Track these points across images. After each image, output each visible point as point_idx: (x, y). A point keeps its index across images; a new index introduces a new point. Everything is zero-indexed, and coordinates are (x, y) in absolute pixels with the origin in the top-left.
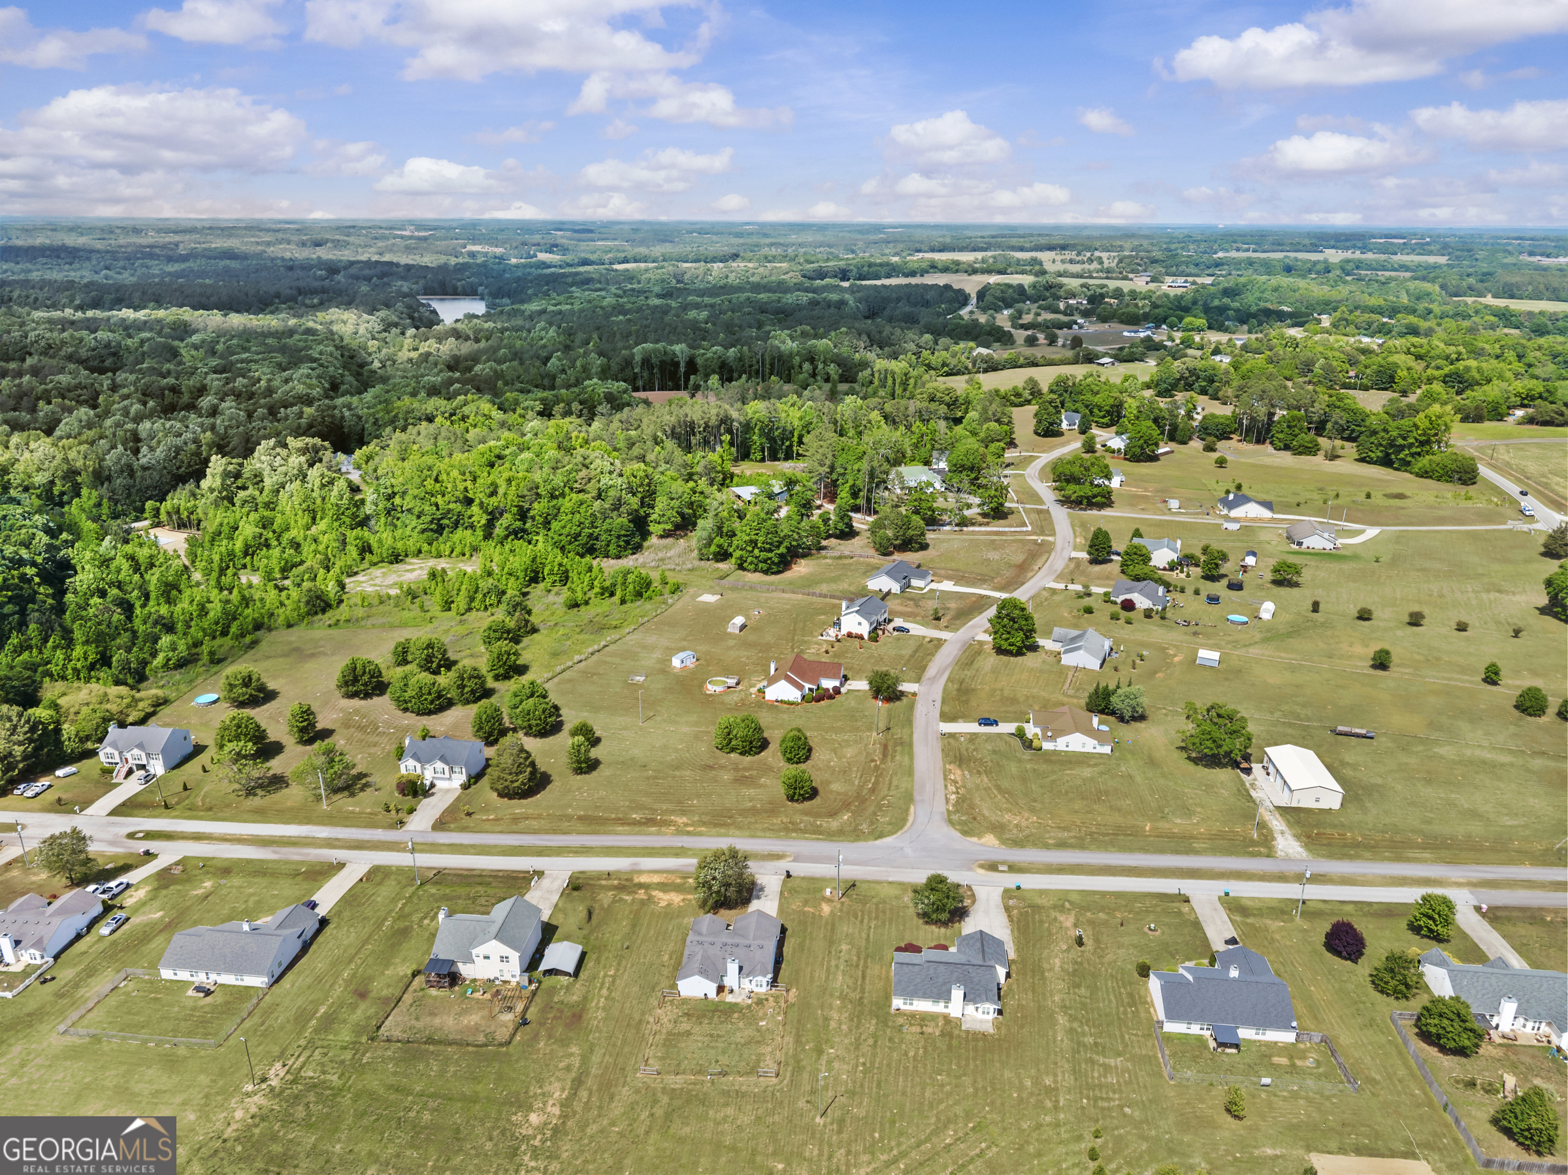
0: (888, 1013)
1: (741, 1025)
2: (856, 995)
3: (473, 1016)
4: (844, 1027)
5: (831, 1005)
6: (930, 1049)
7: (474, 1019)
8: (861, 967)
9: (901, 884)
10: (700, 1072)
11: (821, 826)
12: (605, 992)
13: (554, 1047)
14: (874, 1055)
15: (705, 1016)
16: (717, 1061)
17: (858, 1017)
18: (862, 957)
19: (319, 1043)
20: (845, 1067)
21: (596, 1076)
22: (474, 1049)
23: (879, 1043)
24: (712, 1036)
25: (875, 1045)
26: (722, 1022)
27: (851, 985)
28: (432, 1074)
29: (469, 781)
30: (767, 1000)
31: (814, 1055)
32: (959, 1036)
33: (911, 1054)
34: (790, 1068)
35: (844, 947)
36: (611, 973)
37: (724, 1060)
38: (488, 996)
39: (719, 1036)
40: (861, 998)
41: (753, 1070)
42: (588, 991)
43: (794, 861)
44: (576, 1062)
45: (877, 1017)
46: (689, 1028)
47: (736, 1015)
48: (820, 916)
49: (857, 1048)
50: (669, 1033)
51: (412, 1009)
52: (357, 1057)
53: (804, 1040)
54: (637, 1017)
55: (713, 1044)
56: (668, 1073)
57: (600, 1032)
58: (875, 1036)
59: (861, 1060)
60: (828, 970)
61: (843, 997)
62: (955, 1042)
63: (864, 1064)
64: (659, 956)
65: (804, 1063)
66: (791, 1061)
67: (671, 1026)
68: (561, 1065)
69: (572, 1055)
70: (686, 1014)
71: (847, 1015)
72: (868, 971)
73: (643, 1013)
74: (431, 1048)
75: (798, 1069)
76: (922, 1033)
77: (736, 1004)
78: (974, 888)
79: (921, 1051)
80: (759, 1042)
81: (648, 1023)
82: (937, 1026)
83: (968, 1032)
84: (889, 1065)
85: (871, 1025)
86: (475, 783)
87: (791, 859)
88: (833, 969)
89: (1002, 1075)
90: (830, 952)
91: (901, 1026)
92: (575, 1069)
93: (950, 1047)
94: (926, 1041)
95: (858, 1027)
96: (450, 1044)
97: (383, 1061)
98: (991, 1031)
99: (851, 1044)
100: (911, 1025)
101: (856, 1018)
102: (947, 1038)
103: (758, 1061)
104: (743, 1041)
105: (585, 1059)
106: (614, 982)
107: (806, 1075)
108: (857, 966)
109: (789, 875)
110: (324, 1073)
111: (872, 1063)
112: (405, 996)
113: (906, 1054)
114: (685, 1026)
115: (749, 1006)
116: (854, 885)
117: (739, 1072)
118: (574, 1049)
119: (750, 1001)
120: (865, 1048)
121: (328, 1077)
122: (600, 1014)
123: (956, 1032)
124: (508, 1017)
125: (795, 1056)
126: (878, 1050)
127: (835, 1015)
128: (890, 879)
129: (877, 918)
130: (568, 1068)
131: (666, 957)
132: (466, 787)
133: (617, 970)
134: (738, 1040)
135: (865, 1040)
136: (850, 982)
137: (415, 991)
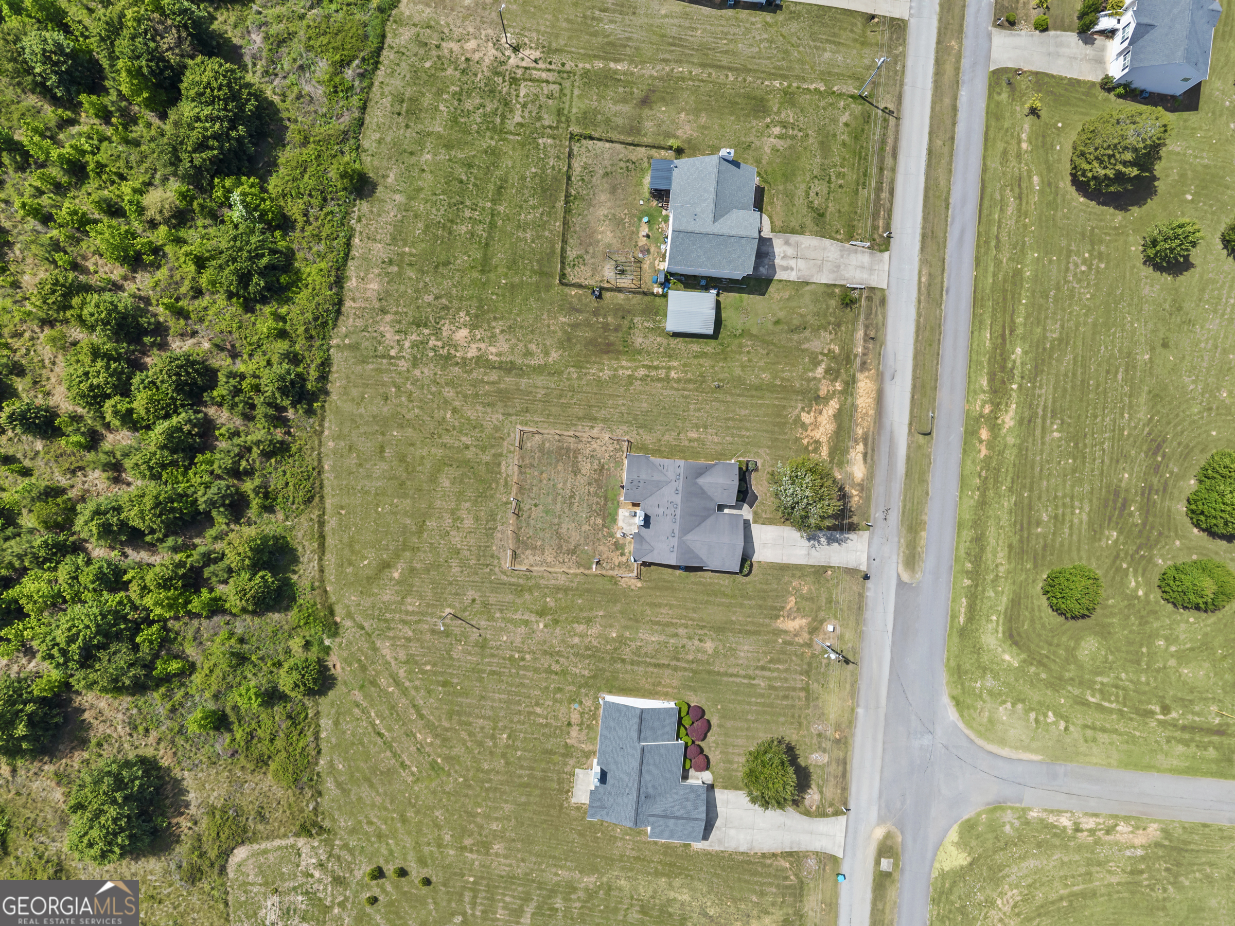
0: (599, 690)
1: (586, 527)
2: (626, 653)
3: (610, 235)
4: (576, 640)
5: (611, 626)
6: (546, 730)
7: (606, 235)
8: (673, 663)
9: (851, 723)
10: (521, 489)
11: (989, 621)
12: (642, 372)
13: (560, 334)
14: (536, 670)
15: (600, 487)
16: (536, 505)
17: (593, 656)
18: (694, 666)
19: (567, 84)
20: (519, 639)
21: (517, 384)
22: (558, 250)
23: (553, 677)
24: (571, 497)
25: (549, 671)
26: (590, 506)
27: (644, 650)
28: (523, 216)
29: (1119, 85)
30: (622, 554)
31: (537, 607)
32: (565, 764)
33: (538, 710)
34: (521, 581)
35: (709, 646)
36: (673, 374)
37: (537, 513)
38: (643, 241)
39: (571, 504)
40: (623, 661)
41: (521, 545)
42: (648, 353)
43: (901, 584)
44: (537, 360)
45: (594, 677)
46: (584, 472)
47: (599, 521)
48: (777, 617)
49: (545, 653)
50: (577, 452)
51: (622, 164)
52: (549, 130)
53: (560, 596)
54: (602, 413)
55: (559, 498)
56: (522, 458)
57: (579, 378)
58: (564, 672)
59: (528, 657)
60: (669, 624)
61: (621, 641)
62: (556, 758)
63: (523, 659)
64: (697, 427)
65: (527, 596)
66: (531, 583)
67: (587, 452)
68: (533, 347)
69: (547, 354)
70: (603, 467)
71: (595, 643)
72: (668, 672)
73: (605, 420)
74: (560, 204)
75: (519, 590)
76: (569, 724)
77: (614, 520)
78: (842, 819)
79: (544, 721)
80: (560, 547)
81: (592, 427)
82: (580, 742)
83: (572, 774)
84: (522, 685)
85: (581, 669)
86: (1119, 96)
87: (905, 577)
88: (672, 630)
89: (506, 802)
90: (702, 627)
91: (581, 703)
92: (526, 362)
93: (550, 752)
94: (560, 728)
95: (576, 655)
96: (565, 223)
97: (540, 159)
98: (574, 800)
99: (552, 646)
100: (582, 714)
101: (591, 653)
102: (562, 751)
103: (534, 548)
104: (563, 531)
105: (539, 370)
106: (659, 380)
107: (510, 597)
108: (678, 660)
109: (866, 577)
110: (524, 106)
111: (525, 668)
112: (643, 149)
113: (537, 704)
114: (586, 467)
115: (612, 535)
116: (847, 662)
117: (520, 528)
118: (554, 355)
119: (619, 535)
120: (546, 661)
121: (518, 113)
122: (606, 374)
123: (572, 762)
124: (608, 272)
125: (538, 586)
126: (544, 675)
127: (594, 631)
128: (860, 711)
129: (771, 688)
130: (528, 354)
131: (693, 435)
132: (1107, 85)
133: (679, 381)
134: (565, 526)
135: (557, 662)
136: (650, 649)
137: (650, 158)
